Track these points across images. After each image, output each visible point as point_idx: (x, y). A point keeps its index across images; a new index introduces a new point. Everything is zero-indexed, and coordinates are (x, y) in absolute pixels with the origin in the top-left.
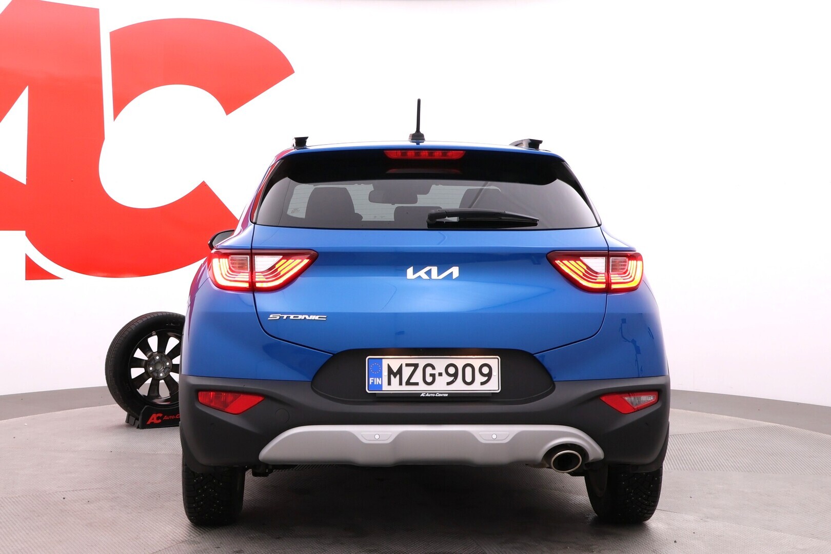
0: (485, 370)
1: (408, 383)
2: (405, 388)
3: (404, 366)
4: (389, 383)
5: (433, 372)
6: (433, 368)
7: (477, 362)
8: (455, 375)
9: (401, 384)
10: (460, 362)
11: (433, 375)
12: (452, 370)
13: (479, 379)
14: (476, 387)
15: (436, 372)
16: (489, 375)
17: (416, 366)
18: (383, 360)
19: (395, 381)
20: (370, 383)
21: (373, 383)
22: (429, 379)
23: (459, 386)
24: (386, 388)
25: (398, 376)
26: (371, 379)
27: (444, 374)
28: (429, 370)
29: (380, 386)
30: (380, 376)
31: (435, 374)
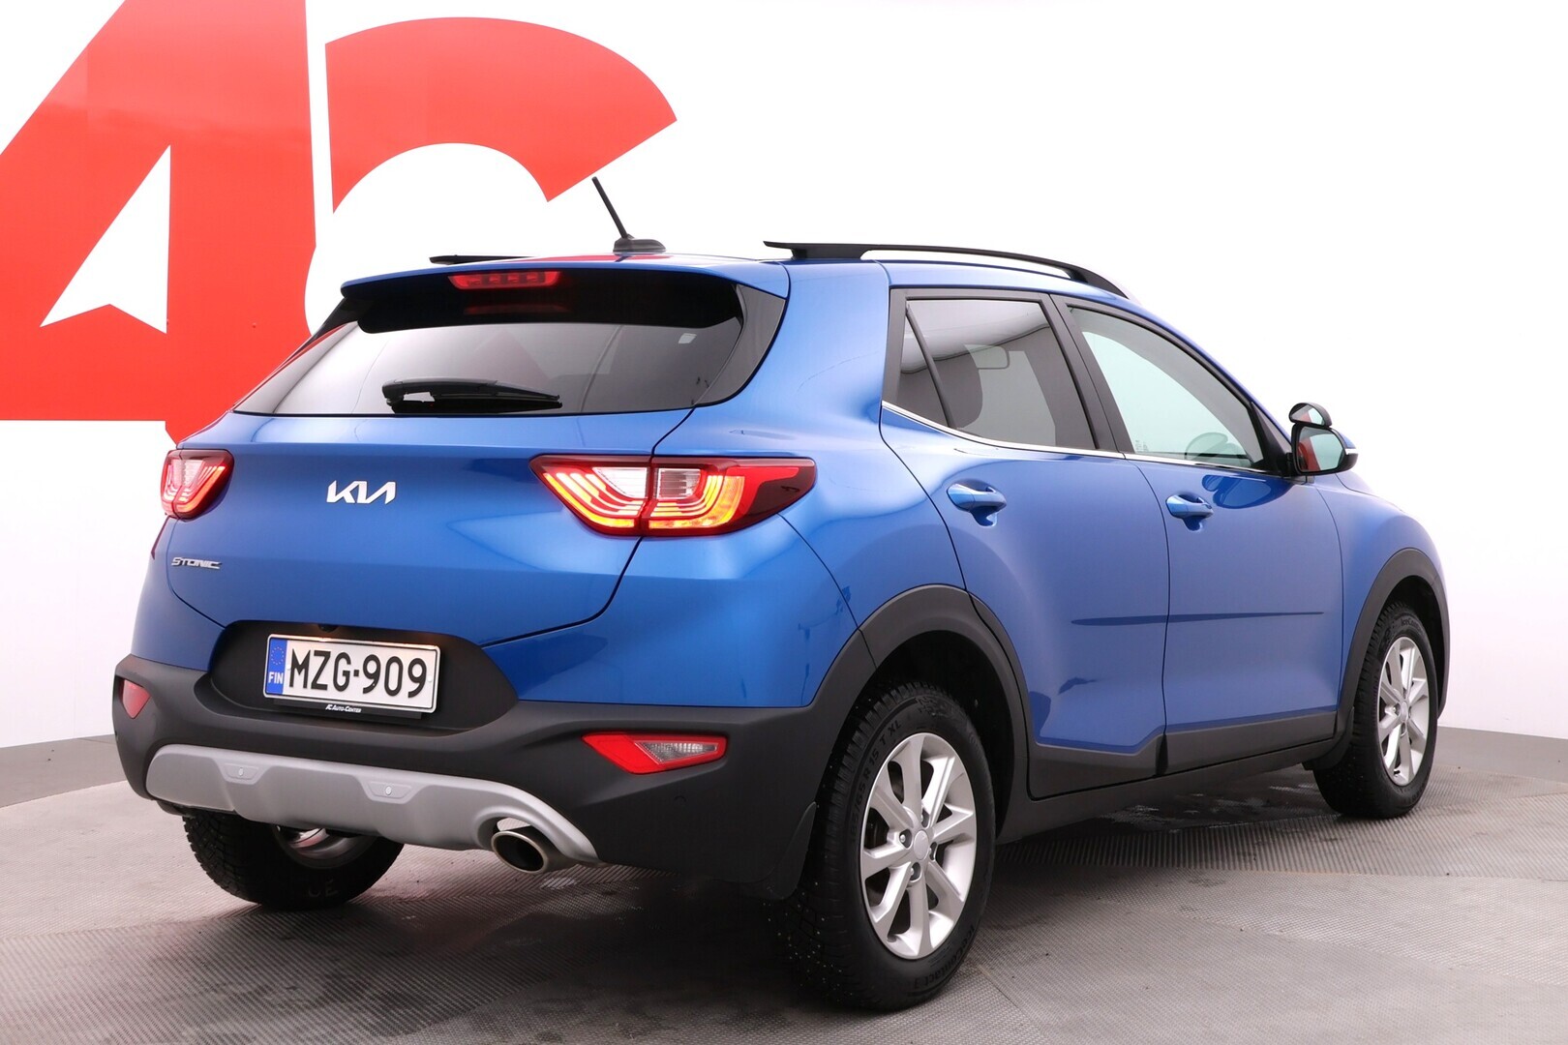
0: (417, 671)
1: (316, 686)
2: (311, 694)
3: (312, 654)
4: (291, 685)
5: (347, 668)
6: (349, 662)
7: (407, 655)
8: (375, 677)
9: (305, 686)
10: (384, 653)
11: (346, 674)
12: (372, 667)
13: (409, 686)
14: (402, 701)
15: (351, 669)
16: (421, 681)
17: (326, 655)
18: (289, 642)
19: (299, 678)
20: (269, 681)
21: (273, 680)
22: (341, 681)
23: (379, 697)
24: (287, 691)
25: (303, 671)
26: (271, 673)
27: (361, 673)
28: (343, 665)
29: (281, 686)
30: (281, 670)
31: (349, 672)
